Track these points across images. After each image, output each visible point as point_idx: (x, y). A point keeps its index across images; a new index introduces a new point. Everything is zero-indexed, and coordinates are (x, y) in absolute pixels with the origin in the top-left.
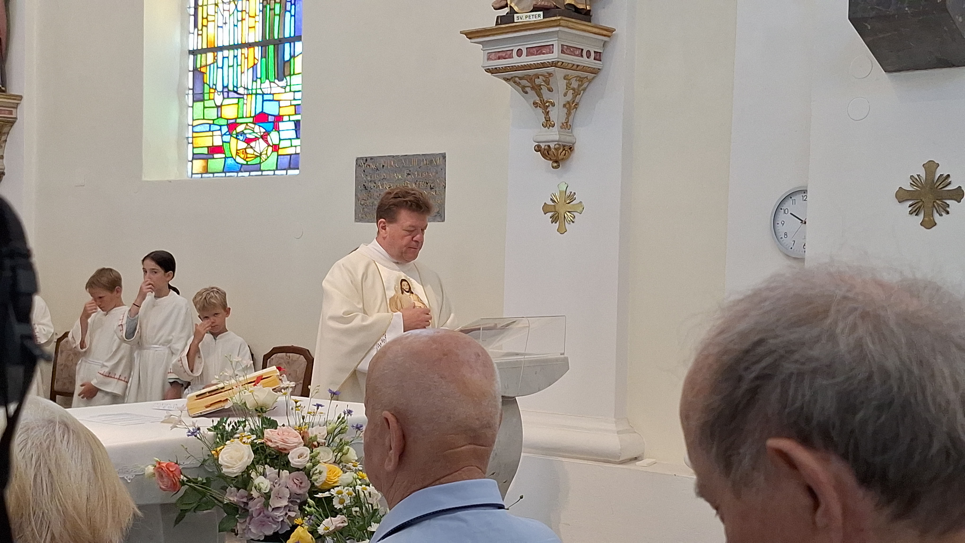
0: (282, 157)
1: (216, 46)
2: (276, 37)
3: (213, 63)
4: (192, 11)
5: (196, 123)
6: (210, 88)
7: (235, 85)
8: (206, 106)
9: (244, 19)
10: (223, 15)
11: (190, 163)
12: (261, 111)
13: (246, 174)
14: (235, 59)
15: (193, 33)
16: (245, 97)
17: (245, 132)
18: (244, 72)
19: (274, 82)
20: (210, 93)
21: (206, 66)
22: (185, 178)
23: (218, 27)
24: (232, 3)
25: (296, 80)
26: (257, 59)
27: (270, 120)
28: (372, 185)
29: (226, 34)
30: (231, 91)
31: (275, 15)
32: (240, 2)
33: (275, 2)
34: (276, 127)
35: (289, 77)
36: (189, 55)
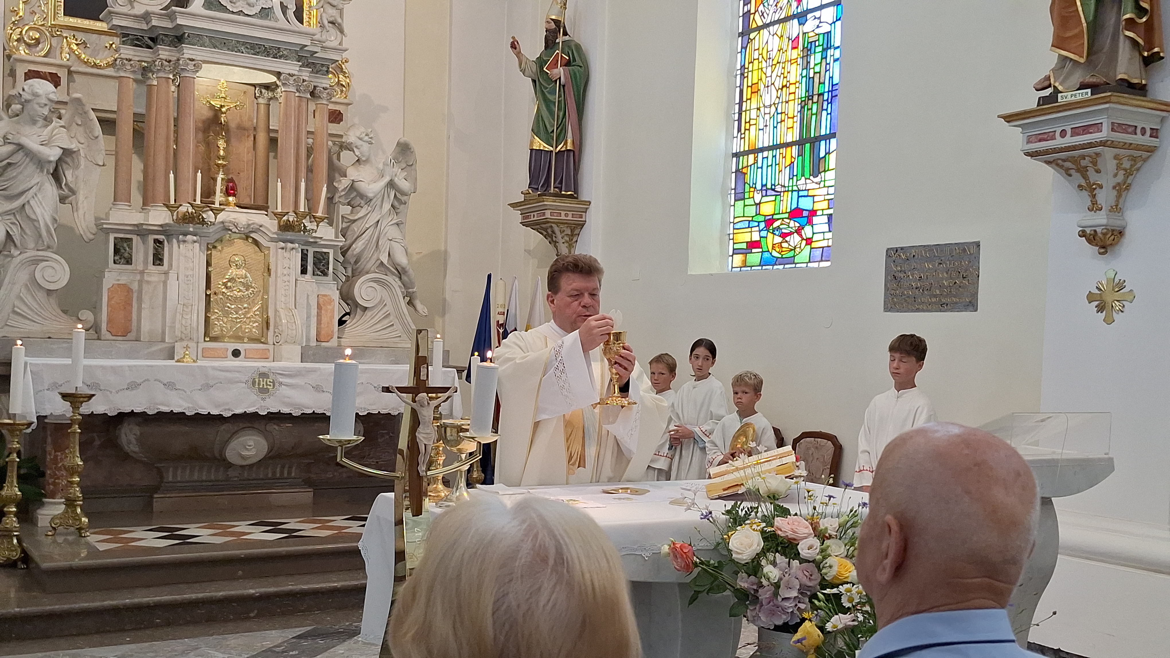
0: (815, 249)
1: (757, 147)
2: (812, 136)
3: (754, 164)
4: (737, 116)
5: (736, 220)
6: (750, 187)
7: (773, 183)
8: (746, 204)
9: (784, 121)
10: (764, 118)
11: (731, 257)
12: (796, 206)
13: (781, 267)
14: (774, 159)
15: (737, 137)
16: (782, 194)
17: (781, 227)
18: (781, 171)
19: (809, 179)
20: (750, 192)
21: (748, 166)
22: (726, 271)
23: (760, 130)
24: (773, 106)
25: (830, 176)
26: (794, 157)
27: (804, 215)
28: (902, 275)
29: (766, 136)
30: (769, 189)
31: (812, 114)
32: (780, 104)
33: (813, 103)
34: (810, 222)
35: (823, 173)
36: (733, 157)
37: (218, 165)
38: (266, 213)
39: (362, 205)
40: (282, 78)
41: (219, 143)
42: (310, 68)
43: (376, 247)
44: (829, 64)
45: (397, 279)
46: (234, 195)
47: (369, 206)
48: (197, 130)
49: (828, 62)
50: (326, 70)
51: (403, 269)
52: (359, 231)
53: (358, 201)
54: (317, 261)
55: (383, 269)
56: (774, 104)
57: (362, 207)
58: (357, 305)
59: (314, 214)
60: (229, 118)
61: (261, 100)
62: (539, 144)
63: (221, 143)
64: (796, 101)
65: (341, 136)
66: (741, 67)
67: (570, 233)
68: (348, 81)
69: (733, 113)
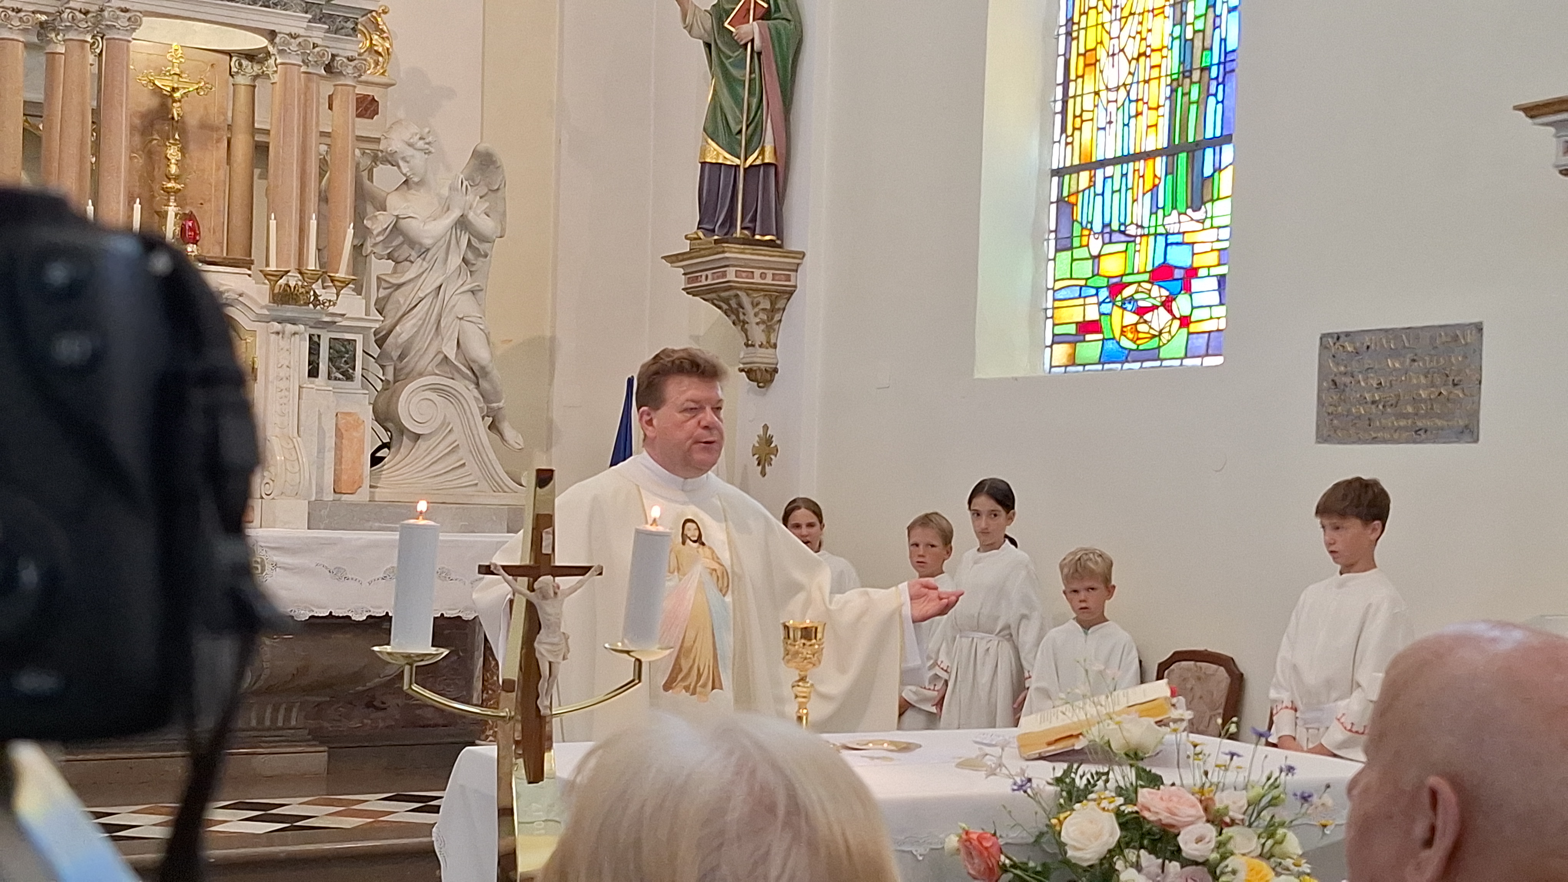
0: (1195, 336)
1: (1094, 160)
2: (1191, 139)
3: (1089, 187)
4: (1059, 107)
5: (1059, 285)
6: (1083, 229)
7: (1122, 220)
8: (1075, 257)
9: (1141, 114)
10: (1106, 110)
11: (1049, 349)
12: (1162, 261)
13: (1138, 365)
14: (1124, 179)
15: (1059, 142)
16: (1138, 240)
17: (1136, 296)
18: (1136, 200)
19: (1185, 214)
20: (1082, 236)
21: (1078, 192)
22: (1041, 373)
23: (1099, 129)
24: (1122, 89)
26: (1159, 175)
27: (1176, 276)
28: (1347, 380)
29: (1111, 139)
30: (1115, 231)
31: (1190, 103)
32: (1135, 86)
33: (1192, 83)
34: (1187, 288)
35: (1210, 203)
36: (1052, 176)
37: (167, 191)
38: (249, 272)
39: (412, 259)
40: (277, 40)
41: (169, 152)
42: (325, 23)
43: (437, 329)
44: (1220, 16)
45: (472, 387)
46: (195, 242)
47: (424, 259)
48: (133, 128)
49: (1218, 13)
50: (352, 26)
51: (483, 368)
52: (408, 302)
53: (405, 251)
54: (336, 355)
55: (447, 369)
56: (1124, 85)
57: (412, 262)
58: (402, 430)
59: (332, 275)
60: (187, 108)
61: (240, 79)
62: (717, 154)
63: (173, 153)
64: (1163, 79)
65: (378, 140)
66: (1067, 21)
67: (768, 307)
68: (387, 45)
69: (1053, 99)
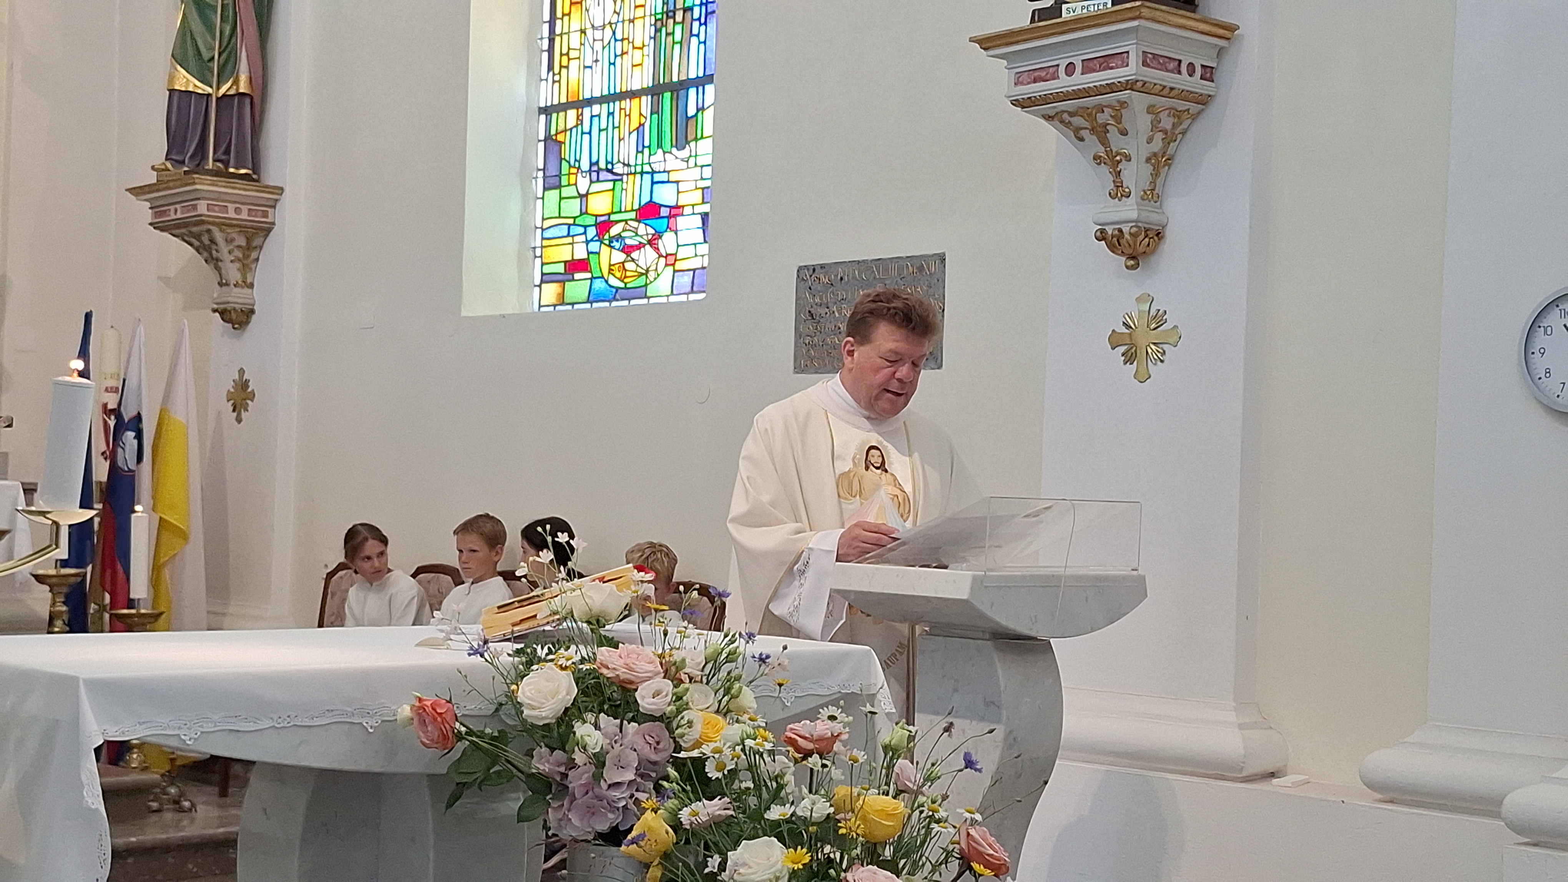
0: (681, 273)
1: (581, 98)
2: (675, 79)
3: (576, 126)
4: (545, 44)
5: (547, 224)
6: (570, 166)
7: (609, 159)
8: (563, 195)
9: (626, 53)
10: (593, 48)
11: (538, 289)
12: (649, 199)
13: (625, 303)
14: (611, 117)
15: (547, 80)
16: (625, 177)
17: (623, 234)
18: (623, 139)
19: (670, 153)
20: (569, 174)
21: (565, 131)
22: (530, 312)
23: (585, 67)
24: (608, 28)
25: (704, 148)
26: (645, 116)
27: (662, 214)
28: (822, 311)
29: (597, 77)
30: (602, 170)
31: (674, 43)
32: (620, 25)
33: (674, 23)
34: (672, 226)
35: (694, 142)
36: (539, 115)
56: (610, 24)
62: (188, 82)
64: (647, 19)
67: (245, 245)
69: (540, 37)
